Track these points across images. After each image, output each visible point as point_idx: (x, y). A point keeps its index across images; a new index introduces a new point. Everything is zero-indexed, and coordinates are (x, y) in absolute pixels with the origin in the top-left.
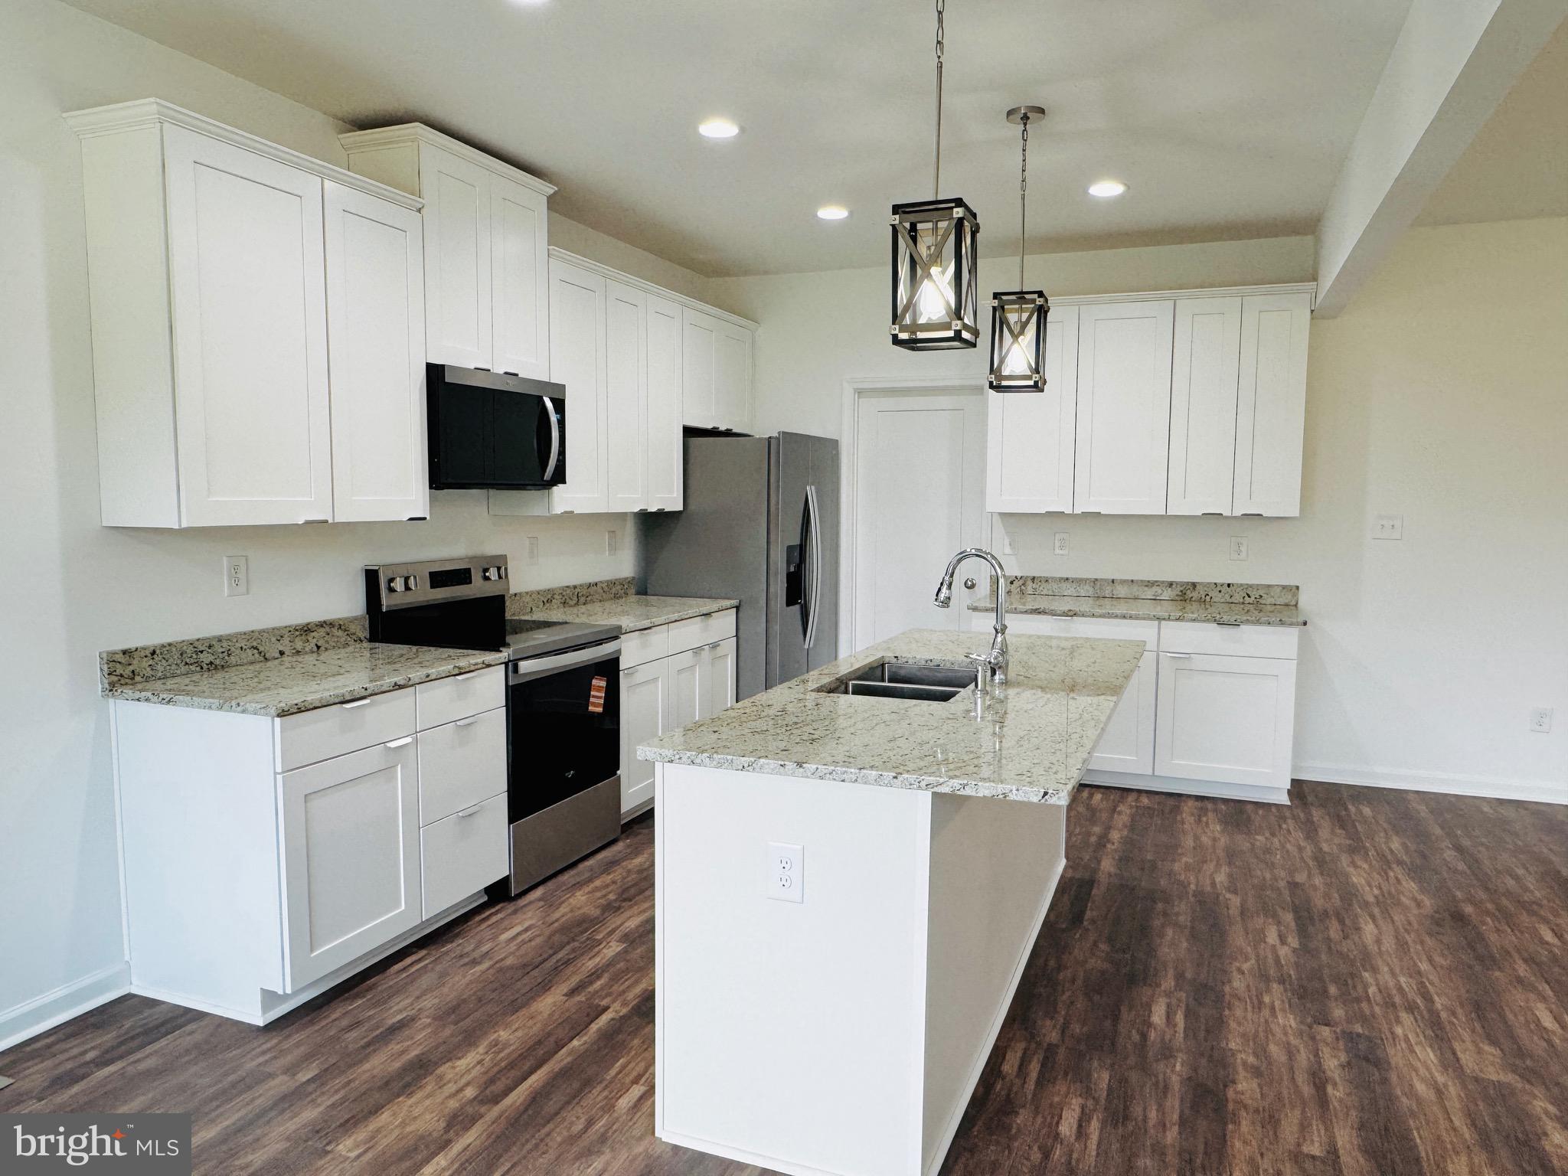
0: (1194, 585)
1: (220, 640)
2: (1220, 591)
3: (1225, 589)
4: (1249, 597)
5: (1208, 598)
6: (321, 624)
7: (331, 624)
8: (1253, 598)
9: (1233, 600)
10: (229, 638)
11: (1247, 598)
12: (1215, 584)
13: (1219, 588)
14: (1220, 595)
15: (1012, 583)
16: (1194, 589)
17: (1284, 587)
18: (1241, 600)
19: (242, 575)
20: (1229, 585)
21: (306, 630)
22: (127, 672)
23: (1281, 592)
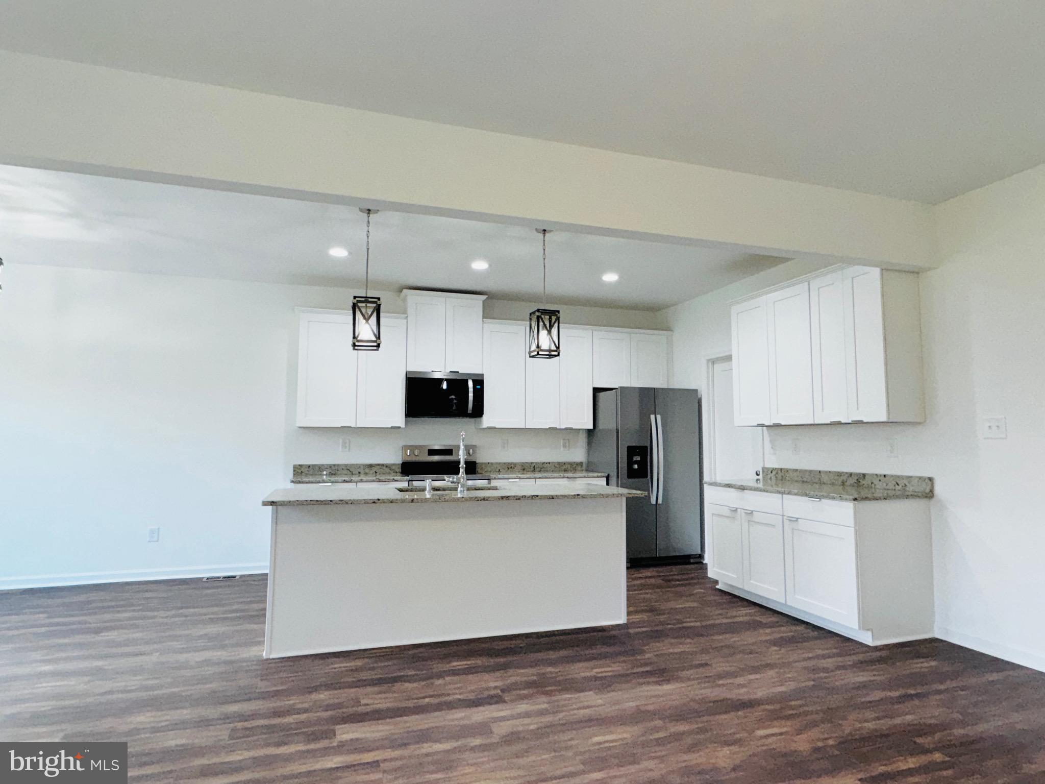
0: (864, 475)
1: (334, 465)
2: (880, 480)
3: (882, 478)
4: (898, 485)
5: (873, 485)
6: (379, 465)
7: (383, 465)
8: (900, 486)
9: (887, 487)
10: (338, 465)
11: (897, 486)
12: (876, 475)
13: (879, 478)
14: (880, 483)
15: (771, 472)
16: (864, 478)
17: (920, 478)
18: (894, 488)
19: (347, 445)
20: (885, 476)
21: (371, 466)
22: (300, 471)
23: (918, 481)
